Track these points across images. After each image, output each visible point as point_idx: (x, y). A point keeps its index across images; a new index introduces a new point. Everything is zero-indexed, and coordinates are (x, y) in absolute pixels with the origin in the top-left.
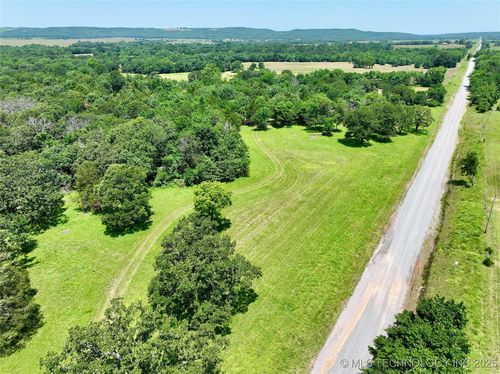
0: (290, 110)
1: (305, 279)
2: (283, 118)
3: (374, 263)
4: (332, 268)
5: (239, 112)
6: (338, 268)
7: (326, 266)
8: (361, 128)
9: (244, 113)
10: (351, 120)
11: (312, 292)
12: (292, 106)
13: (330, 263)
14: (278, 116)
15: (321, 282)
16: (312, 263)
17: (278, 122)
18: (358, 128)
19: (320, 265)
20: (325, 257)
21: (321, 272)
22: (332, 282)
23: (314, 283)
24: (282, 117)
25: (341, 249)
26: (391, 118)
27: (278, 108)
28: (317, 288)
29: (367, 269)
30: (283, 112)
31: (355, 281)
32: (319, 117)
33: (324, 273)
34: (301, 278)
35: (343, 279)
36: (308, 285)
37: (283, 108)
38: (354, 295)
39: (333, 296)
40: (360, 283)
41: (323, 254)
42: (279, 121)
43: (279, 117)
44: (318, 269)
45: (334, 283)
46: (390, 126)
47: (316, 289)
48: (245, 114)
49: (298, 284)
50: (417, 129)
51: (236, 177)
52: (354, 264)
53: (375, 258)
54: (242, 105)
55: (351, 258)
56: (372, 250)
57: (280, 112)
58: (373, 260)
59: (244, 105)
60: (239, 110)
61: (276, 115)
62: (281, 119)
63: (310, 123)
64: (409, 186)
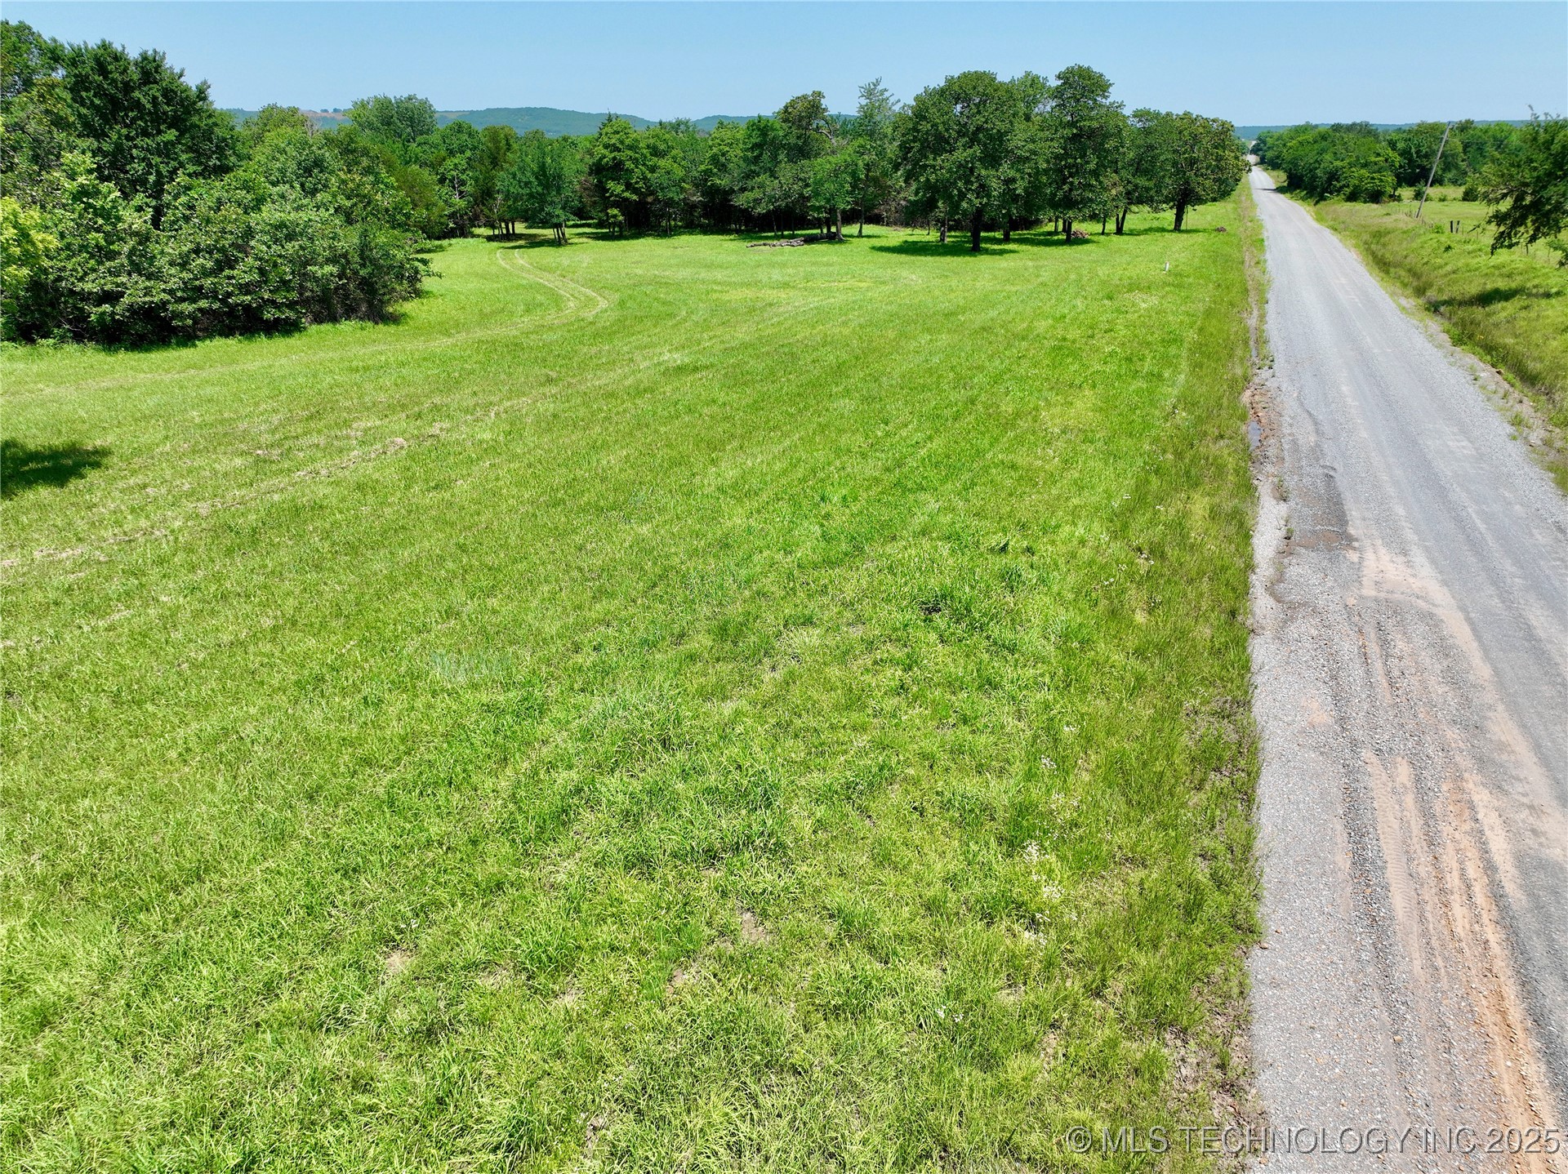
0: (662, 163)
1: (612, 785)
2: (636, 191)
4: (938, 657)
5: (442, 181)
6: (998, 648)
7: (870, 645)
8: (973, 157)
9: (463, 183)
10: (925, 126)
11: (685, 956)
12: (671, 148)
13: (909, 616)
14: (611, 185)
15: (823, 796)
16: (722, 632)
17: (615, 211)
18: (961, 155)
19: (809, 638)
20: (852, 583)
21: (826, 700)
22: (971, 786)
23: (731, 823)
24: (629, 186)
25: (985, 524)
26: (1095, 124)
27: (606, 147)
28: (768, 878)
29: (1261, 650)
30: (629, 165)
31: (1208, 759)
32: (786, 171)
33: (854, 700)
35: (1087, 740)
36: (641, 863)
37: (630, 148)
38: (1271, 915)
39: (1015, 971)
40: (1268, 787)
41: (830, 563)
42: (616, 205)
43: (616, 188)
44: (790, 679)
45: (999, 792)
46: (1092, 166)
47: (759, 905)
48: (469, 188)
49: (496, 859)
50: (1179, 219)
51: (318, 319)
52: (1140, 618)
53: (1281, 579)
54: (452, 153)
55: (1096, 570)
56: (1232, 529)
57: (618, 166)
58: (1271, 590)
59: (463, 152)
60: (441, 170)
61: (600, 181)
62: (627, 194)
63: (750, 195)
64: (1253, 322)
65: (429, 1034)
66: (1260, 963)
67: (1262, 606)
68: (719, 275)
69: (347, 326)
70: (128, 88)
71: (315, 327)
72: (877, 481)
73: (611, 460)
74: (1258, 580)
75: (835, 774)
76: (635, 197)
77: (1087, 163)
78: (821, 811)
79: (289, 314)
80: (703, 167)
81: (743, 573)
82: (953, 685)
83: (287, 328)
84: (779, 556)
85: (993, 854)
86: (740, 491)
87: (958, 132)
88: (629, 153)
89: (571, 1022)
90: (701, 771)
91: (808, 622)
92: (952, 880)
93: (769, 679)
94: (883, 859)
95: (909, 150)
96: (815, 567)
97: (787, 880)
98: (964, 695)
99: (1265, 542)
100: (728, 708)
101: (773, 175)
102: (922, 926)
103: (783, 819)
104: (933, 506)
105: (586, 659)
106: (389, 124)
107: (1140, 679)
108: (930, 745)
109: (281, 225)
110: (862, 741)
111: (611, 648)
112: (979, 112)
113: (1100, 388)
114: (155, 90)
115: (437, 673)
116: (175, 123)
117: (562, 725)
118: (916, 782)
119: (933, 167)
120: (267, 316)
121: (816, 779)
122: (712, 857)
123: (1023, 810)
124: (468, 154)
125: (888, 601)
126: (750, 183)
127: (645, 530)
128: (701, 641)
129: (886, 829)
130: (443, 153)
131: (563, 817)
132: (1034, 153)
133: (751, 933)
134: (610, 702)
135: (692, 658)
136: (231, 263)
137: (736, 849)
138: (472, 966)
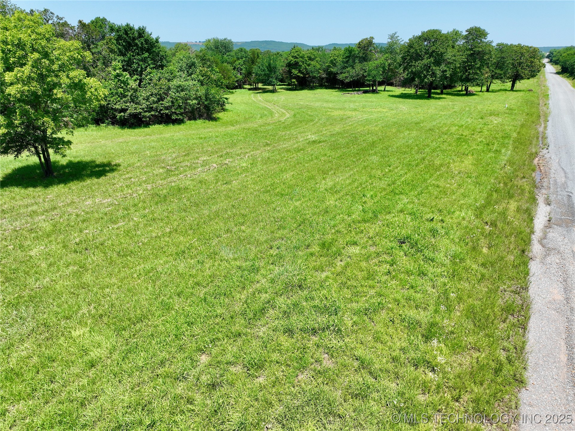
0: (312, 63)
1: (281, 301)
2: (302, 73)
3: (548, 251)
5: (234, 69)
6: (427, 259)
7: (378, 255)
8: (430, 62)
9: (241, 69)
10: (412, 50)
11: (303, 368)
12: (316, 57)
13: (393, 244)
14: (293, 71)
15: (356, 313)
16: (323, 245)
17: (294, 80)
18: (425, 61)
19: (355, 250)
20: (373, 229)
21: (360, 275)
22: (412, 313)
23: (323, 320)
24: (300, 71)
25: (425, 209)
26: (480, 49)
27: (293, 57)
28: (335, 342)
29: (534, 267)
30: (301, 63)
31: (508, 310)
33: (370, 276)
34: (264, 297)
35: (460, 299)
36: (289, 332)
37: (301, 57)
38: (530, 376)
39: (425, 389)
40: (532, 324)
41: (365, 221)
42: (295, 78)
43: (295, 72)
44: (347, 266)
45: (423, 317)
46: (478, 66)
47: (330, 352)
48: (243, 72)
49: (239, 325)
50: (513, 86)
51: (190, 119)
52: (485, 250)
53: (545, 238)
54: (238, 59)
55: (468, 231)
56: (526, 216)
57: (296, 64)
58: (540, 242)
59: (242, 59)
60: (234, 65)
61: (289, 69)
62: (299, 74)
63: (344, 75)
64: (541, 129)
65: (213, 386)
66: (524, 395)
67: (536, 248)
68: (331, 105)
69: (199, 122)
70: (134, 39)
71: (189, 122)
72: (385, 189)
73: (287, 176)
74: (535, 238)
75: (361, 304)
76: (302, 75)
77: (476, 64)
78: (355, 318)
79: (181, 117)
80: (327, 64)
81: (332, 223)
82: (408, 273)
83: (179, 122)
84: (346, 217)
85: (419, 341)
86: (333, 190)
87: (425, 53)
88: (301, 59)
89: (262, 388)
90: (312, 299)
91: (355, 244)
92: (402, 349)
93: (339, 264)
94: (377, 339)
95: (406, 59)
96: (359, 222)
97: (341, 343)
98: (412, 277)
99: (540, 222)
100: (324, 275)
101: (353, 68)
102: (390, 366)
103: (341, 320)
104: (406, 201)
105: (274, 252)
106: (217, 48)
107: (483, 276)
108: (398, 296)
109: (179, 86)
110: (372, 292)
111: (283, 248)
112: (434, 45)
113: (475, 156)
114: (142, 40)
115: (223, 253)
116: (148, 50)
117: (264, 276)
118: (392, 310)
119: (415, 66)
120: (173, 118)
121: (354, 305)
122: (314, 332)
123: (433, 325)
124: (244, 59)
125: (386, 238)
126: (344, 71)
127: (298, 204)
128: (315, 249)
129: (379, 327)
130: (235, 59)
131: (263, 311)
132: (455, 61)
133: (327, 363)
134: (282, 269)
135: (312, 254)
136: (162, 99)
137: (323, 330)
138: (229, 363)
